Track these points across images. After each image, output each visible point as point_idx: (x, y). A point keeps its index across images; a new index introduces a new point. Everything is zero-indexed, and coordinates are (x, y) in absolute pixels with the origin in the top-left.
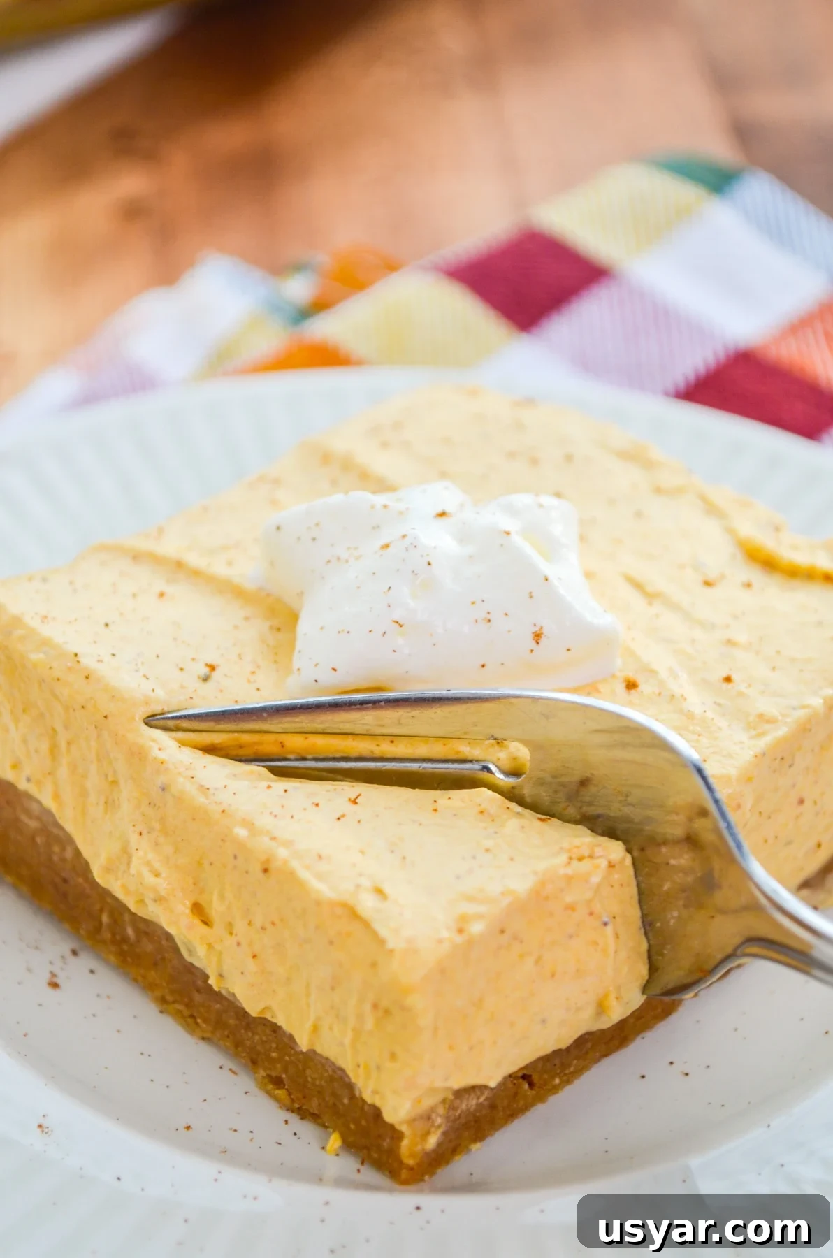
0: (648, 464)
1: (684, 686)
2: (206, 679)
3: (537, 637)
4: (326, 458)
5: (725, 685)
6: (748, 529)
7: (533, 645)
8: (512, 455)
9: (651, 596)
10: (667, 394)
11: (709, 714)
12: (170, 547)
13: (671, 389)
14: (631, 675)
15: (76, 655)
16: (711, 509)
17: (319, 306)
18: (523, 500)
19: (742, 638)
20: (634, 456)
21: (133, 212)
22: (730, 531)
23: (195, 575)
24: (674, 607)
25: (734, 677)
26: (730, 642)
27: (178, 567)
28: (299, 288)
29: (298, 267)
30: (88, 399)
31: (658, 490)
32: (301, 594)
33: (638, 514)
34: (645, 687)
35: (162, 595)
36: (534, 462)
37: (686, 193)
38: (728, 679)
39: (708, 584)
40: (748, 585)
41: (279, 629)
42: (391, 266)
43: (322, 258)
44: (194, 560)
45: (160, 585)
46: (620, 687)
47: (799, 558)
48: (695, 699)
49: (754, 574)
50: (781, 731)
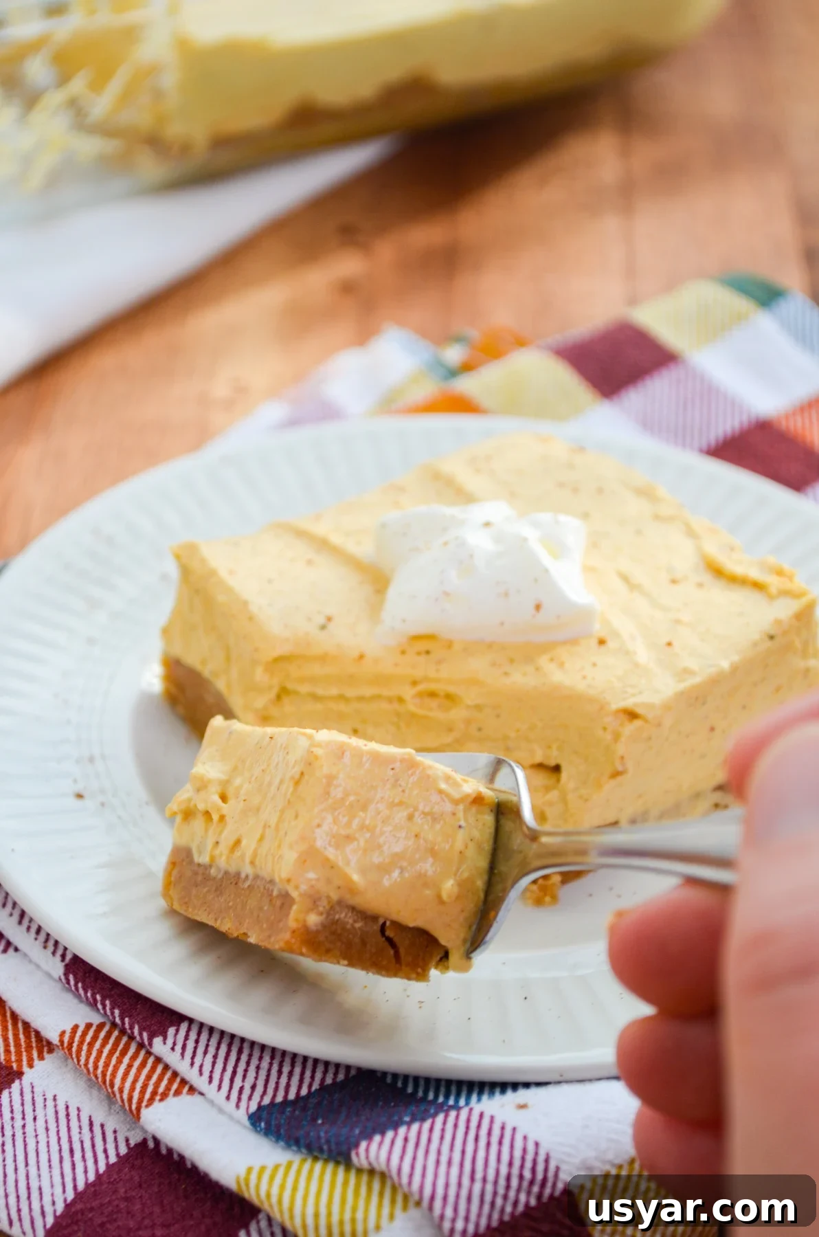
0: (654, 499)
1: (637, 646)
2: (323, 627)
3: (538, 608)
5: (666, 648)
6: (712, 549)
7: (533, 611)
8: (561, 485)
9: (633, 587)
10: (701, 451)
11: (650, 665)
12: (321, 529)
13: (705, 446)
14: (604, 636)
16: (691, 533)
17: (467, 367)
18: (545, 517)
19: (686, 619)
20: (645, 493)
21: (347, 288)
22: (699, 548)
25: (674, 643)
26: (678, 622)
27: (324, 545)
28: (454, 354)
29: (458, 339)
30: (293, 422)
31: (657, 517)
33: (638, 532)
34: (611, 644)
35: (310, 562)
36: (575, 490)
37: (740, 303)
38: (669, 644)
39: (674, 582)
40: (700, 585)
42: (521, 342)
43: (474, 334)
44: (336, 539)
45: (310, 555)
46: (594, 642)
47: (739, 570)
48: (643, 655)
49: (707, 578)
50: (697, 680)
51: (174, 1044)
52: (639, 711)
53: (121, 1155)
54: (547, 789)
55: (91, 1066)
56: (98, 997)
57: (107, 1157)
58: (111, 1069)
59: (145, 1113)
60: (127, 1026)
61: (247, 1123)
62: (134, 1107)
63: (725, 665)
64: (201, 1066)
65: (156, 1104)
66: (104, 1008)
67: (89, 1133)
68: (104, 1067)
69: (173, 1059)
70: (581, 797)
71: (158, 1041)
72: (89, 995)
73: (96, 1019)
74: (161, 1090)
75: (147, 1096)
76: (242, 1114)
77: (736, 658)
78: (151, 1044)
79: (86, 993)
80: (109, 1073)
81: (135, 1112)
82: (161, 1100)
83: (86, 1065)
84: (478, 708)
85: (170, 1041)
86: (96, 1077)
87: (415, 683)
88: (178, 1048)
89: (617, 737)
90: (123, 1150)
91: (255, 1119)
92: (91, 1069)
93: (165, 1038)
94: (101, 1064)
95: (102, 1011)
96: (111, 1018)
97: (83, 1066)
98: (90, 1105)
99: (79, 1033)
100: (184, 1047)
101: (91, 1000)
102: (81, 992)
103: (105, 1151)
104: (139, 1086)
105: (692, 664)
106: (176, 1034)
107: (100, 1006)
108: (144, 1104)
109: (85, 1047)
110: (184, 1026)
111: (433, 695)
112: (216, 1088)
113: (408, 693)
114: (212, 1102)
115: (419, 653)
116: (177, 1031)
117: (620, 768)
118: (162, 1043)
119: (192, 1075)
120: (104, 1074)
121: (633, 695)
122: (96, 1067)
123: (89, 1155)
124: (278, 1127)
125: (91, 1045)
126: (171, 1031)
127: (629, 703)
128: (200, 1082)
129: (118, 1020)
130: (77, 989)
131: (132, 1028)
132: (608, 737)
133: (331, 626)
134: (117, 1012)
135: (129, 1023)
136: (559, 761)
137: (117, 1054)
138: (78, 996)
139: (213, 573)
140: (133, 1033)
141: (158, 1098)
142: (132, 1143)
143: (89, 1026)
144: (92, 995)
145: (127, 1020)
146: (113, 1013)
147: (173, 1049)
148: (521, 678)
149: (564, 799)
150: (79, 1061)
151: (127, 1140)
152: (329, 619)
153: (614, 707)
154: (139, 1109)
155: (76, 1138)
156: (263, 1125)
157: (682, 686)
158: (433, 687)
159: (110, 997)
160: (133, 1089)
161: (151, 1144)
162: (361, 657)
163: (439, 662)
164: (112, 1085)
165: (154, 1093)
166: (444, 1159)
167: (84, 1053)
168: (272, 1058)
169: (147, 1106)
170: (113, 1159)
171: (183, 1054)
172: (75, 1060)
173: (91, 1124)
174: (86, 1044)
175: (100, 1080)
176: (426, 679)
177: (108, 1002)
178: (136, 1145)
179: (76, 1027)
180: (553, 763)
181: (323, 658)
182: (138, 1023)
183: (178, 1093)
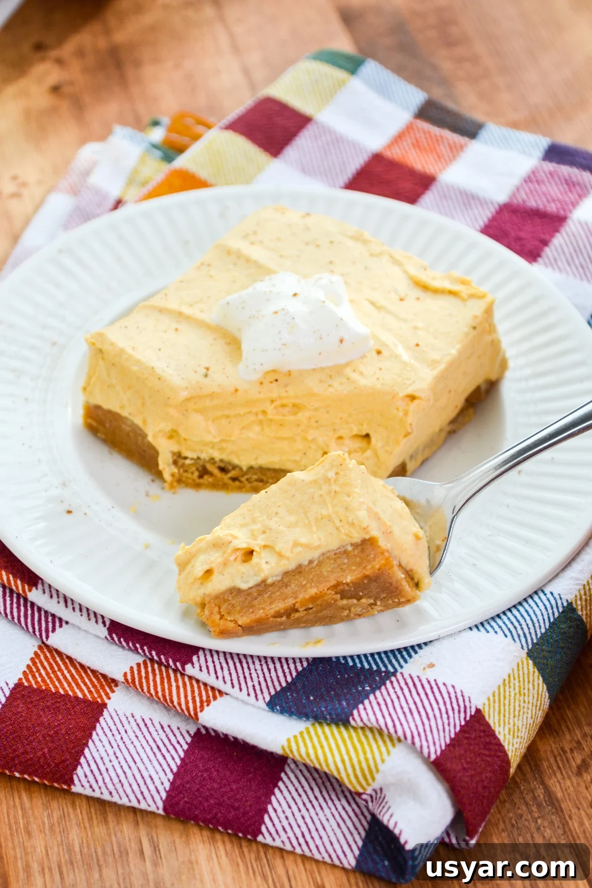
0: (365, 242)
1: (400, 350)
2: (206, 376)
3: (341, 341)
4: (229, 252)
5: (417, 348)
6: (414, 271)
7: (340, 344)
8: (307, 244)
9: (379, 308)
11: (412, 362)
12: (173, 305)
13: (343, 183)
14: (378, 347)
15: (153, 368)
16: (396, 262)
19: (420, 325)
22: (405, 272)
23: (189, 319)
24: (390, 313)
25: (420, 343)
26: (415, 328)
27: (180, 316)
29: (155, 124)
31: (372, 255)
32: (240, 330)
33: (366, 268)
34: (385, 353)
35: (176, 330)
36: (318, 246)
38: (417, 345)
39: (401, 300)
40: (418, 299)
41: (229, 344)
44: (187, 311)
45: (174, 326)
46: (374, 354)
47: (437, 284)
48: (405, 356)
49: (418, 293)
50: (442, 367)
51: (201, 667)
52: (416, 394)
53: (189, 742)
54: (363, 450)
55: (152, 691)
56: (138, 646)
57: (181, 746)
58: (167, 691)
59: (200, 715)
60: (163, 660)
61: (267, 708)
62: (192, 713)
63: (454, 352)
64: (224, 678)
65: (206, 708)
66: (144, 651)
67: (163, 733)
68: (162, 691)
69: (203, 676)
70: (387, 451)
71: (188, 667)
72: (131, 645)
73: (140, 660)
74: (204, 698)
75: (198, 704)
76: (261, 704)
77: (458, 346)
78: (184, 669)
79: (128, 644)
80: (167, 694)
81: (193, 716)
82: (208, 705)
83: (149, 691)
84: (316, 410)
85: (197, 665)
86: (159, 698)
87: (272, 401)
88: (204, 668)
89: (406, 413)
90: (189, 740)
91: (272, 705)
92: (154, 694)
93: (193, 664)
94: (159, 689)
95: (142, 654)
96: (150, 656)
97: (146, 693)
98: (158, 716)
99: (136, 672)
100: (207, 667)
101: (133, 648)
102: (124, 644)
103: (178, 742)
104: (190, 698)
105: (435, 356)
106: (199, 660)
107: (140, 651)
108: (198, 710)
109: (144, 681)
110: (201, 653)
111: (283, 406)
112: (239, 690)
113: (270, 408)
114: (237, 698)
115: (271, 382)
116: (198, 657)
117: (410, 431)
118: (192, 668)
119: (219, 685)
120: (164, 696)
121: (410, 385)
122: (157, 693)
123: (170, 748)
124: (290, 708)
125: (147, 678)
126: (195, 658)
127: (410, 391)
128: (226, 688)
129: (156, 658)
130: (120, 642)
131: (167, 661)
132: (401, 414)
133: (209, 373)
134: (154, 653)
135: (165, 659)
136: (367, 432)
137: (166, 680)
138: (123, 647)
139: (122, 351)
140: (169, 664)
141: (205, 704)
142: (192, 733)
143: (138, 665)
144: (133, 645)
145: (162, 657)
146: (151, 654)
147: (201, 670)
148: (338, 387)
149: (376, 454)
150: (143, 690)
151: (188, 732)
152: (208, 369)
153: (401, 395)
154: (196, 714)
155: (157, 739)
156: (278, 707)
157: (436, 372)
158: (284, 402)
159: (146, 644)
160: (187, 702)
161: (204, 731)
162: (236, 390)
163: (286, 386)
164: (172, 702)
165: (202, 702)
166: (406, 710)
167: (145, 684)
168: (260, 661)
169: (201, 711)
170: (186, 747)
171: (208, 672)
172: (140, 690)
173: (162, 728)
174: (143, 678)
175: (162, 699)
176: (280, 398)
177: (145, 648)
178: (194, 734)
179: (132, 668)
180: (364, 433)
181: (212, 396)
182: (171, 657)
183: (215, 698)
